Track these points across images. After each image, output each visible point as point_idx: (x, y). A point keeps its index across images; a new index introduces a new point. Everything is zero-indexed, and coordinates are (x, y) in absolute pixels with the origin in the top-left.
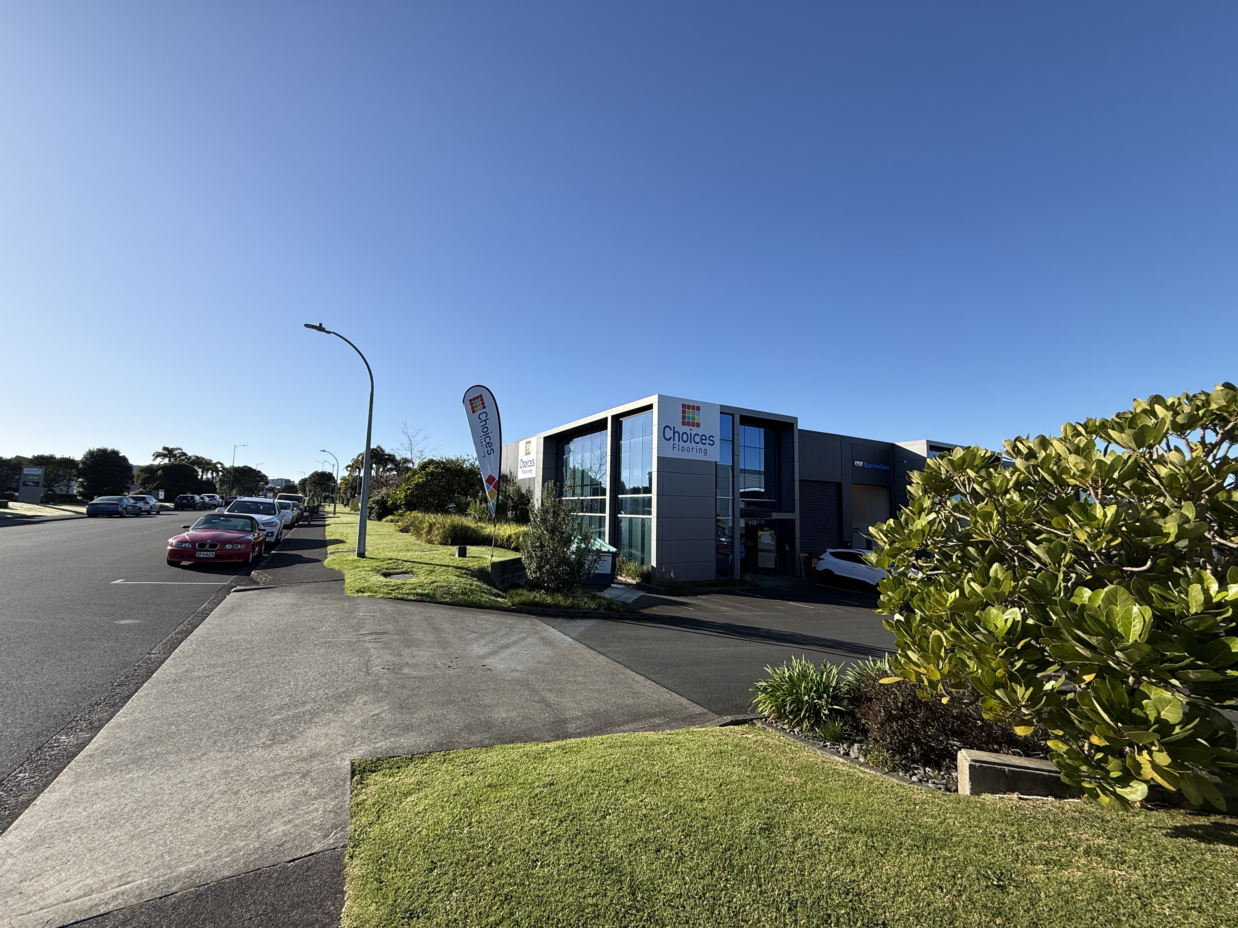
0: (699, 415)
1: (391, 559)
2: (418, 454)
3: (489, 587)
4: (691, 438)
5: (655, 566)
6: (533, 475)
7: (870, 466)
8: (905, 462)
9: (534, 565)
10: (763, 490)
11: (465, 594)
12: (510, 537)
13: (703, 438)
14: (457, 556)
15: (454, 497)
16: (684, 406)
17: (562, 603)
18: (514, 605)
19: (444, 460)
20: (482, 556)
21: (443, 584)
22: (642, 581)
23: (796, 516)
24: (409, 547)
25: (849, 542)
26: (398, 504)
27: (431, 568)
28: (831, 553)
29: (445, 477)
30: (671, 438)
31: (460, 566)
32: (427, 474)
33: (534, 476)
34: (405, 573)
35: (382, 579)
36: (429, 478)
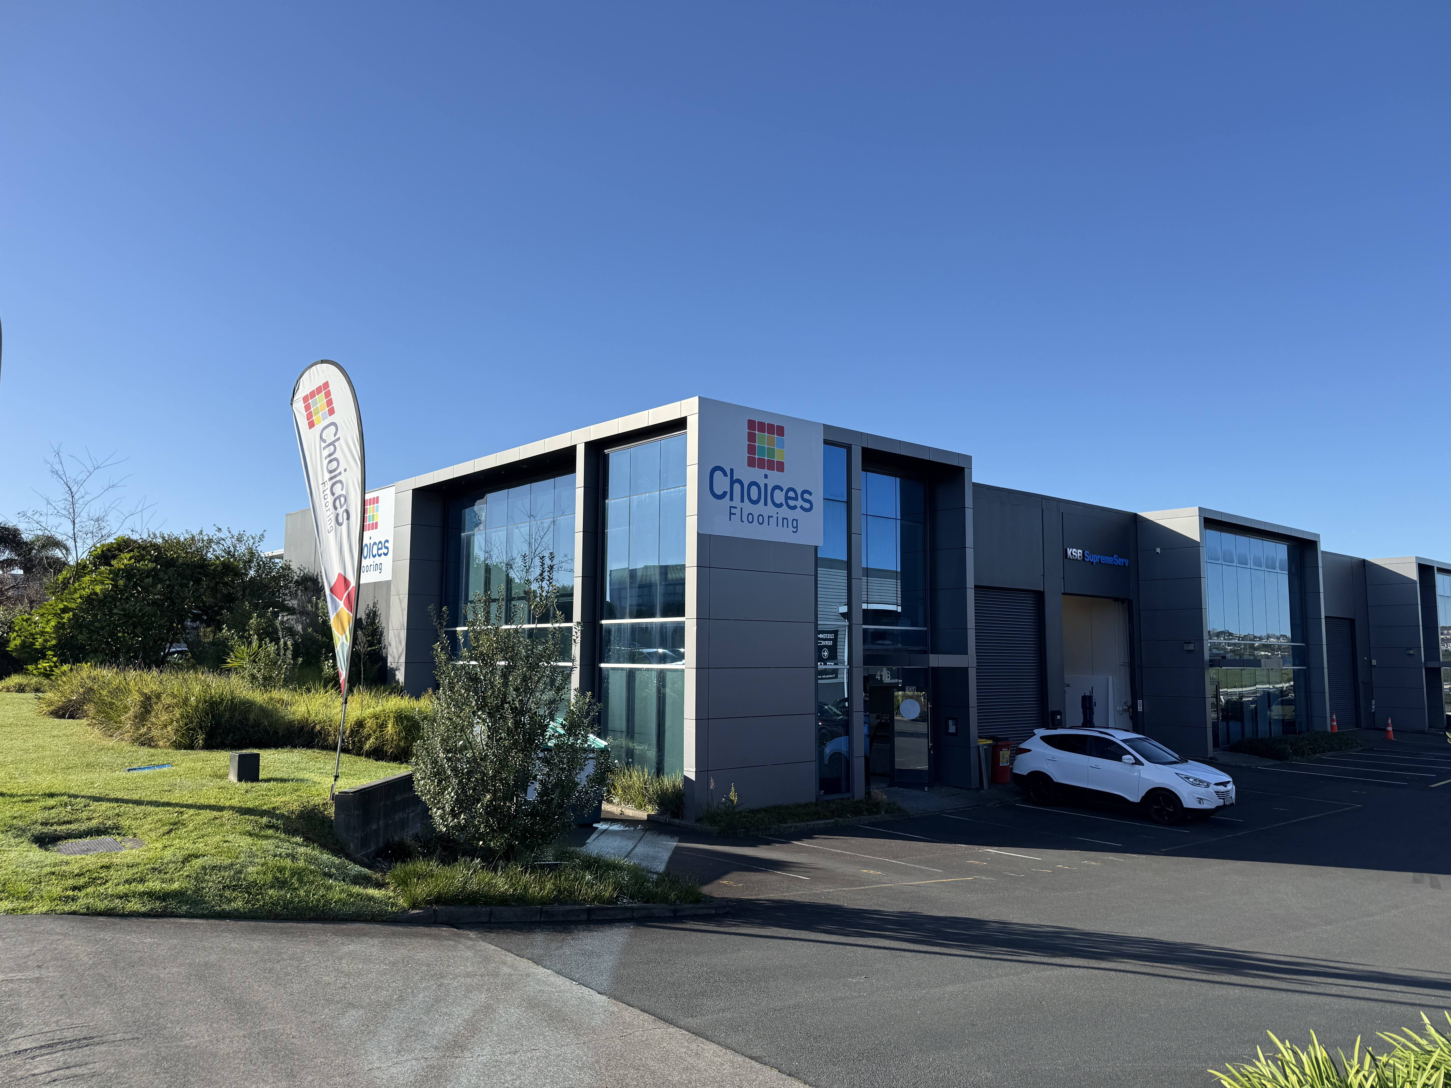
0: (781, 445)
1: (52, 795)
2: (91, 526)
3: (337, 861)
4: (766, 495)
5: (692, 776)
6: (386, 575)
7: (1095, 558)
8: (1158, 550)
9: (449, 796)
10: (899, 609)
11: (281, 884)
12: (360, 724)
13: (791, 496)
14: (233, 777)
15: (184, 628)
16: (751, 424)
17: (534, 890)
18: (414, 906)
19: (160, 541)
20: (301, 775)
21: (217, 861)
22: (661, 813)
23: (969, 660)
24: (91, 759)
25: (1060, 713)
26: (37, 645)
27: (172, 815)
28: (1044, 739)
29: (161, 581)
30: (725, 493)
31: (250, 805)
32: (116, 574)
33: (389, 578)
34: (99, 832)
35: (36, 854)
36: (121, 582)
